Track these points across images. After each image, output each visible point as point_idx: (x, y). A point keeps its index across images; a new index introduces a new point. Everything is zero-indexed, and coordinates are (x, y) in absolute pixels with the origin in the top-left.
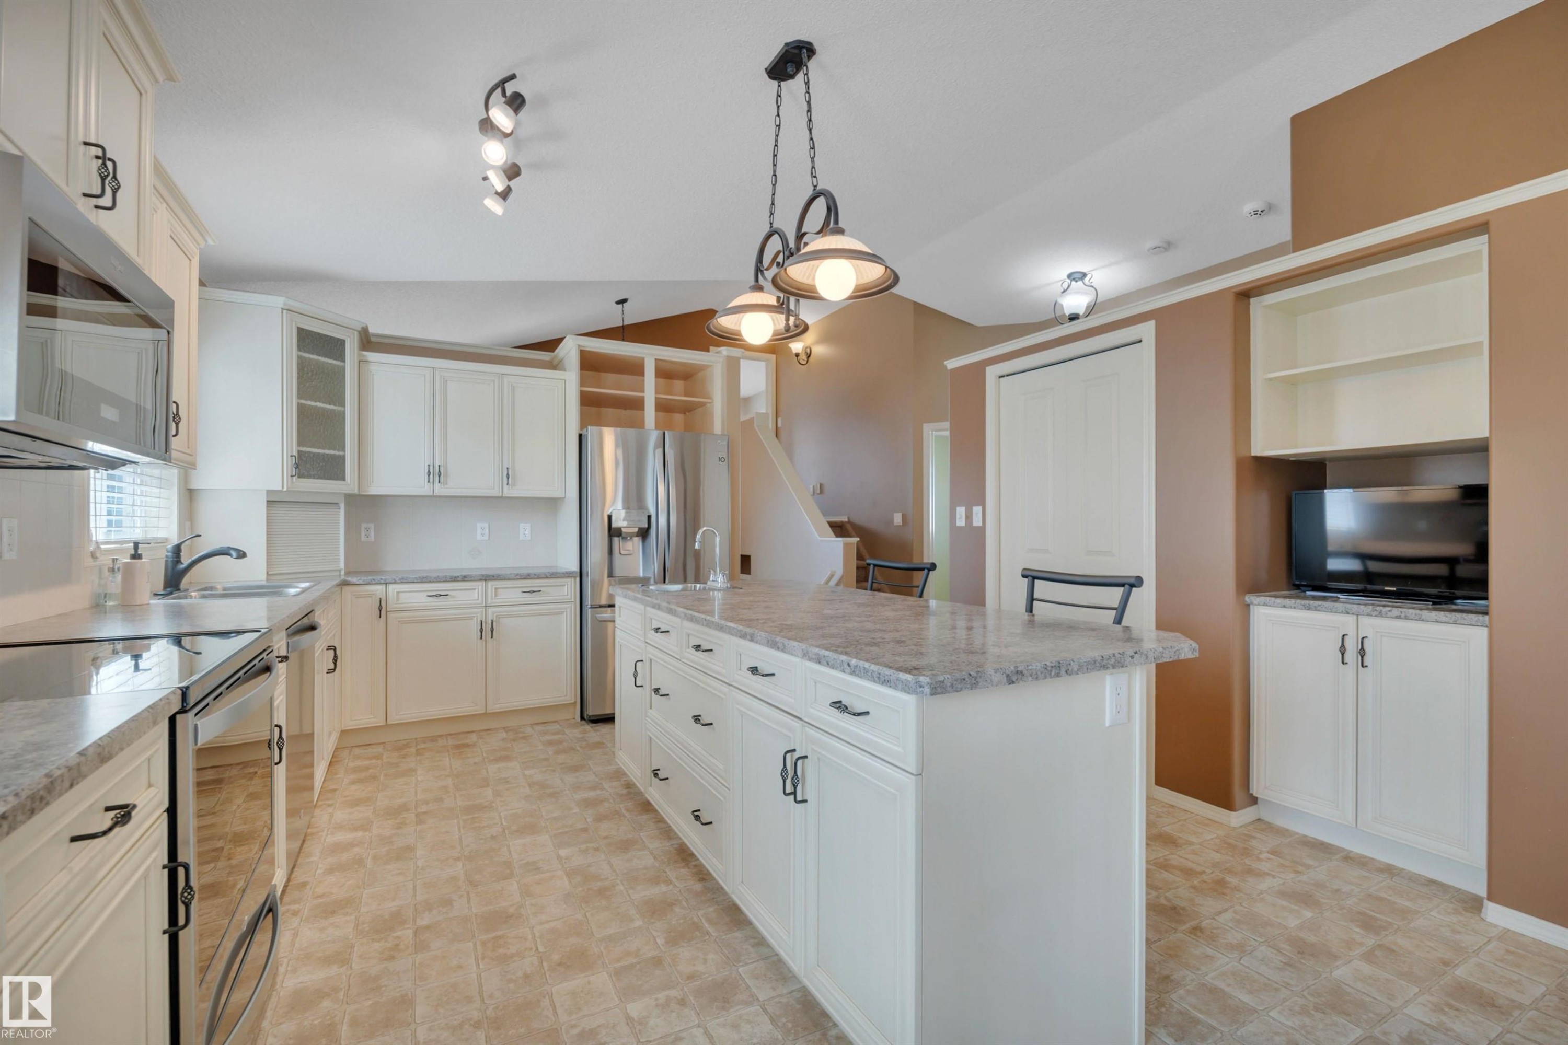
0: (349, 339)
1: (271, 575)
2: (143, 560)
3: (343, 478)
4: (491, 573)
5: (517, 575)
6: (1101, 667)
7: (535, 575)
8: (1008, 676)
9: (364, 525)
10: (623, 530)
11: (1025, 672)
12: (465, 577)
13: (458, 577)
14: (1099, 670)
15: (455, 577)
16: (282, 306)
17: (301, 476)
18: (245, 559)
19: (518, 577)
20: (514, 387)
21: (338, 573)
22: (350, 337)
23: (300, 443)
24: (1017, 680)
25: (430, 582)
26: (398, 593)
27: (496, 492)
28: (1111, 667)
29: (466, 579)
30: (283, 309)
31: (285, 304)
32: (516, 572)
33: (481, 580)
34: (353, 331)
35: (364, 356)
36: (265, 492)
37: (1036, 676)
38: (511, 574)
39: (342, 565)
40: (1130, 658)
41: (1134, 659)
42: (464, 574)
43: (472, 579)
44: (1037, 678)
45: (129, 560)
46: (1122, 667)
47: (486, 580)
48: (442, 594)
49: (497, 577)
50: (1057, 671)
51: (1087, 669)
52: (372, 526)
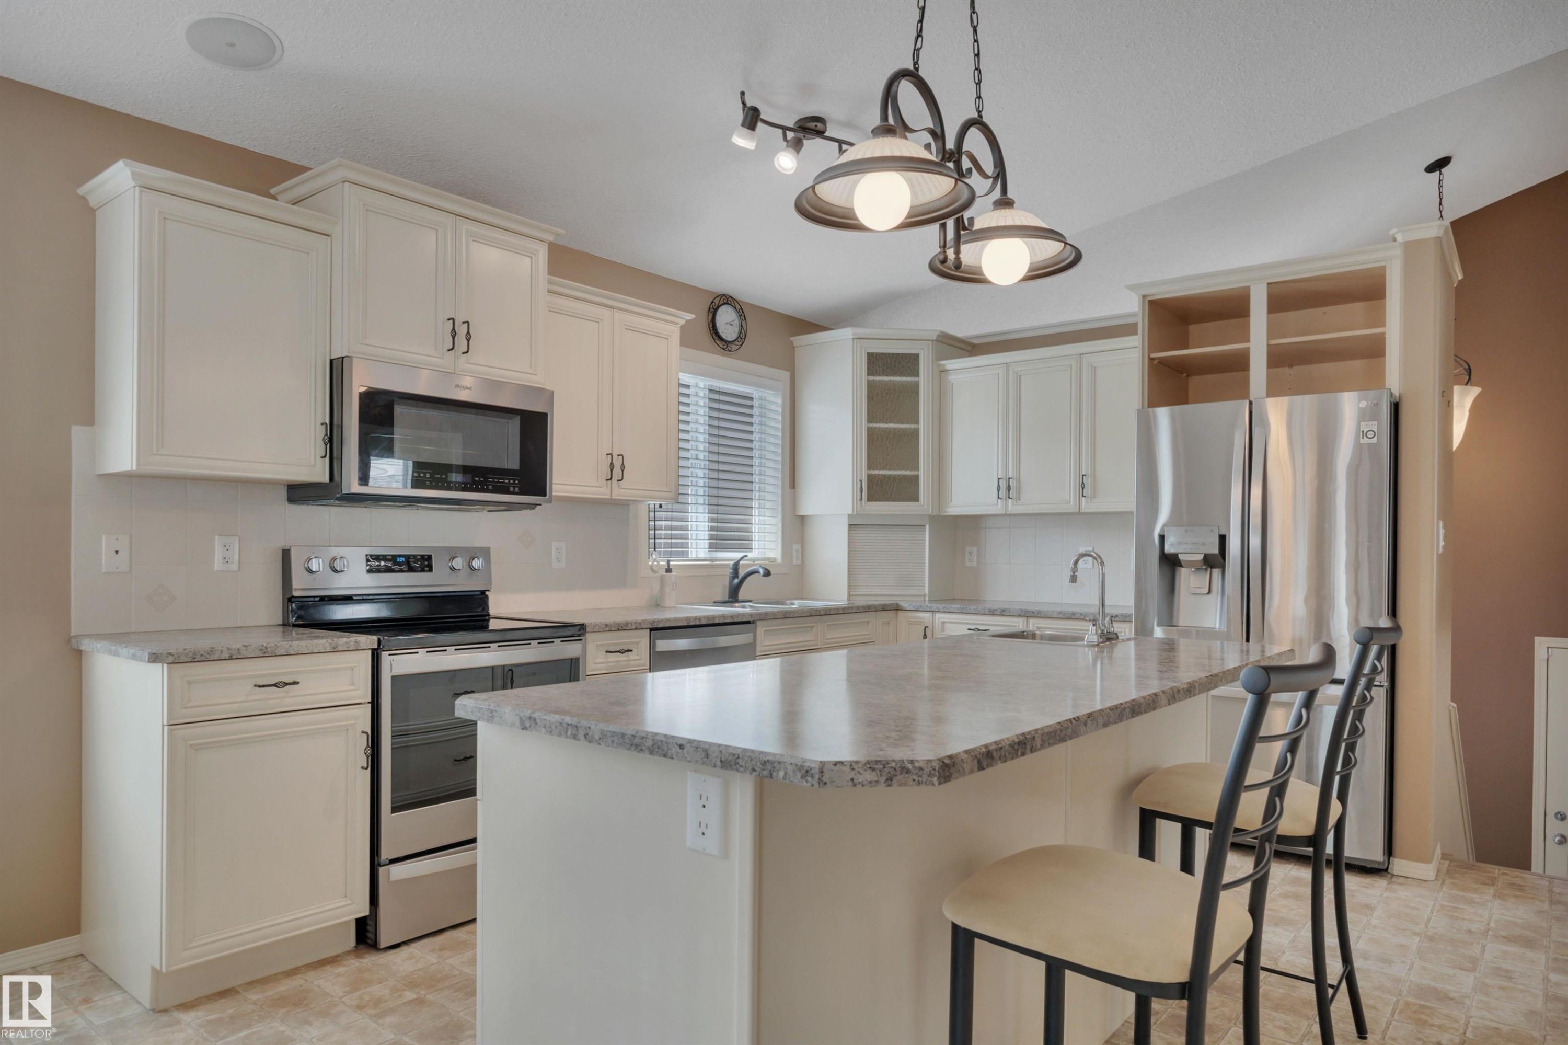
0: (922, 351)
1: (852, 595)
2: (673, 573)
3: (916, 499)
4: (1031, 608)
5: (1060, 613)
6: (632, 745)
7: (1081, 615)
8: (521, 719)
9: (968, 549)
10: (1181, 557)
11: (538, 721)
12: (1003, 610)
13: (997, 610)
14: (629, 749)
15: (994, 610)
16: (851, 337)
17: (870, 498)
18: (770, 577)
19: (1061, 616)
20: (1095, 367)
21: (923, 599)
22: (923, 349)
23: (870, 466)
24: (530, 726)
25: (969, 613)
26: (943, 623)
27: (1072, 507)
28: (647, 752)
29: (1004, 613)
30: (853, 339)
31: (854, 334)
32: (1059, 609)
33: (1020, 616)
34: (928, 342)
35: (943, 365)
36: (847, 516)
37: (550, 730)
38: (1053, 611)
39: (927, 591)
40: (678, 748)
41: (685, 750)
42: (1003, 607)
43: (1011, 614)
44: (551, 732)
45: (665, 573)
46: (665, 756)
47: (1027, 617)
48: (980, 629)
49: (1038, 614)
50: (574, 732)
51: (613, 741)
52: (975, 549)
